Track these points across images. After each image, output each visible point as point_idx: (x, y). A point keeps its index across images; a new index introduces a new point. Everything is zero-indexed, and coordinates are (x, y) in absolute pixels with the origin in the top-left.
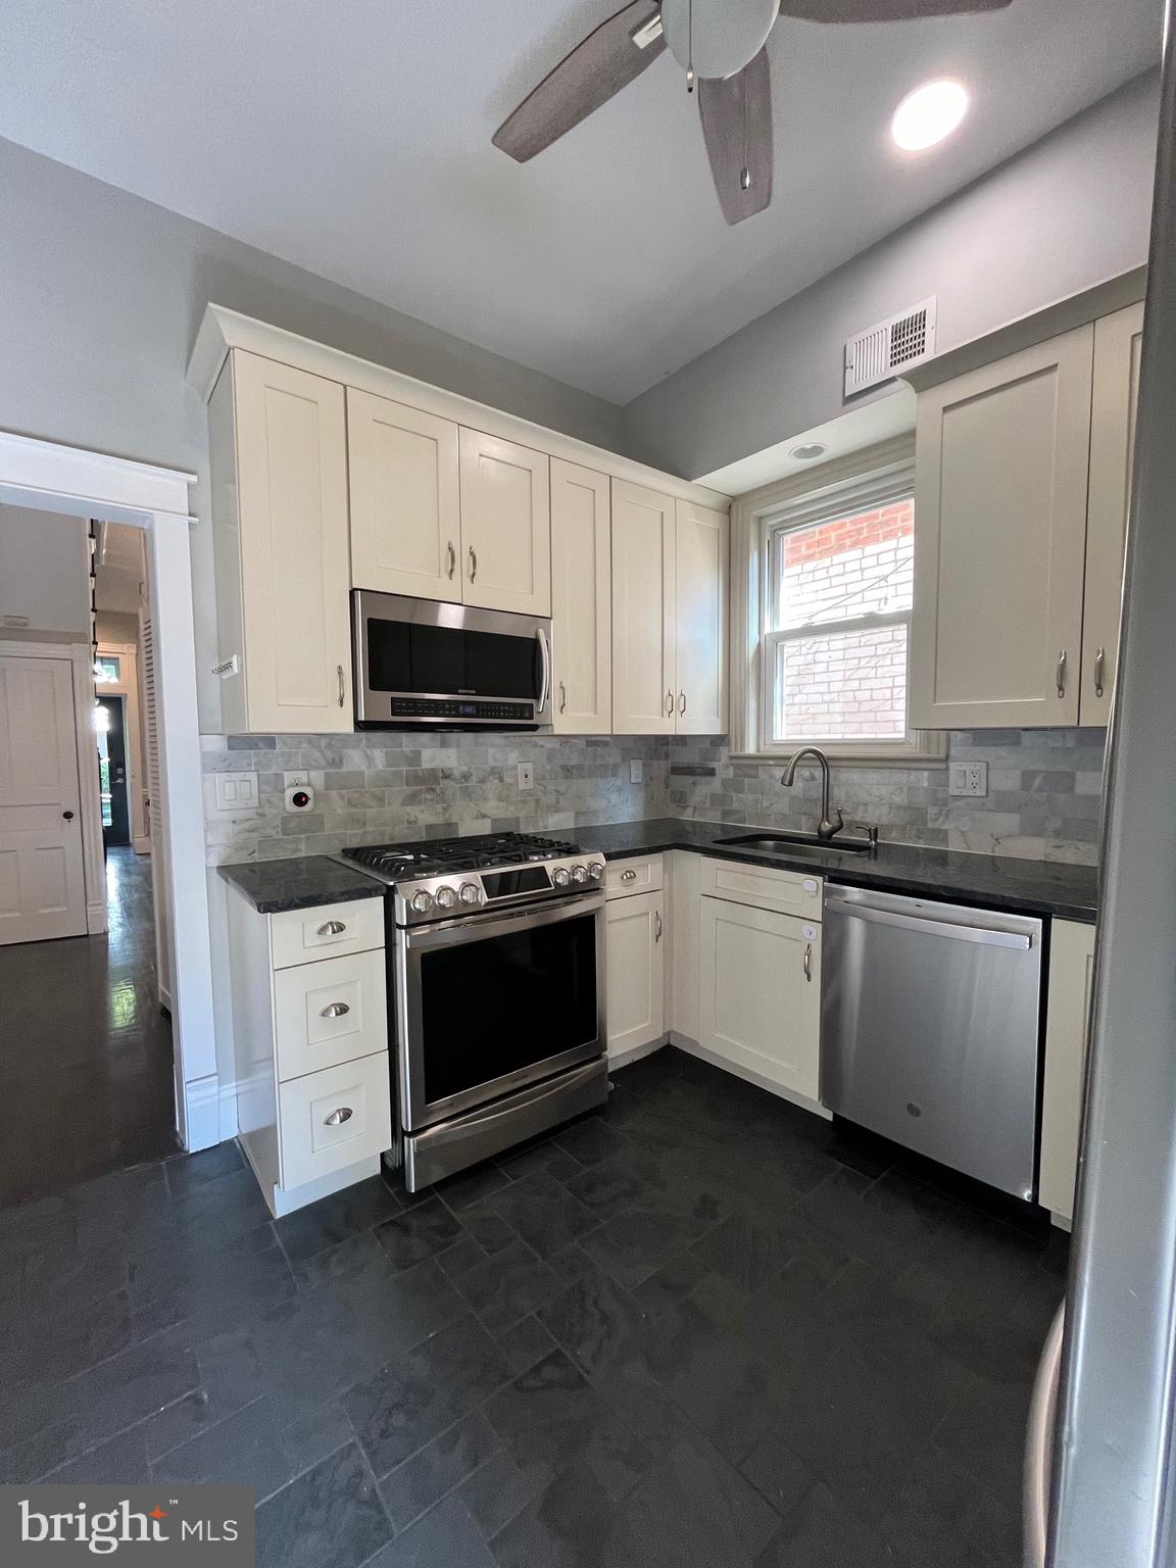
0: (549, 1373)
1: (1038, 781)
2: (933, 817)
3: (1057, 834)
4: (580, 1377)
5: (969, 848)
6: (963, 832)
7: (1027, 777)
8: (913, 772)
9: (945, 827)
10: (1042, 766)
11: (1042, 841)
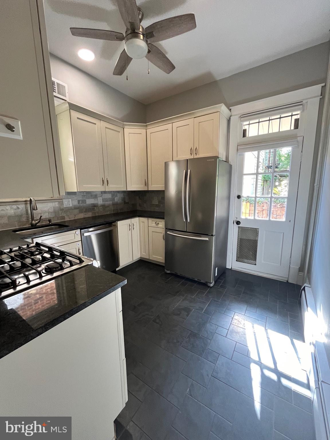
0: (158, 321)
1: (81, 202)
2: (61, 213)
3: (85, 212)
4: (157, 317)
5: (70, 219)
6: (68, 215)
7: (79, 201)
8: (54, 203)
9: (64, 215)
10: (81, 199)
11: (83, 214)
